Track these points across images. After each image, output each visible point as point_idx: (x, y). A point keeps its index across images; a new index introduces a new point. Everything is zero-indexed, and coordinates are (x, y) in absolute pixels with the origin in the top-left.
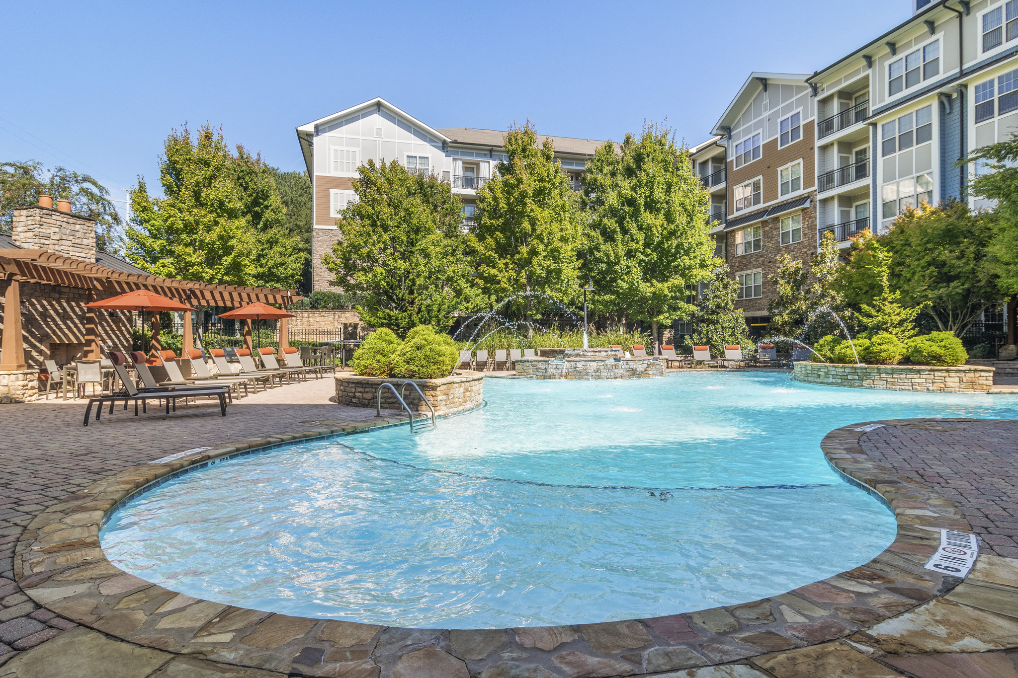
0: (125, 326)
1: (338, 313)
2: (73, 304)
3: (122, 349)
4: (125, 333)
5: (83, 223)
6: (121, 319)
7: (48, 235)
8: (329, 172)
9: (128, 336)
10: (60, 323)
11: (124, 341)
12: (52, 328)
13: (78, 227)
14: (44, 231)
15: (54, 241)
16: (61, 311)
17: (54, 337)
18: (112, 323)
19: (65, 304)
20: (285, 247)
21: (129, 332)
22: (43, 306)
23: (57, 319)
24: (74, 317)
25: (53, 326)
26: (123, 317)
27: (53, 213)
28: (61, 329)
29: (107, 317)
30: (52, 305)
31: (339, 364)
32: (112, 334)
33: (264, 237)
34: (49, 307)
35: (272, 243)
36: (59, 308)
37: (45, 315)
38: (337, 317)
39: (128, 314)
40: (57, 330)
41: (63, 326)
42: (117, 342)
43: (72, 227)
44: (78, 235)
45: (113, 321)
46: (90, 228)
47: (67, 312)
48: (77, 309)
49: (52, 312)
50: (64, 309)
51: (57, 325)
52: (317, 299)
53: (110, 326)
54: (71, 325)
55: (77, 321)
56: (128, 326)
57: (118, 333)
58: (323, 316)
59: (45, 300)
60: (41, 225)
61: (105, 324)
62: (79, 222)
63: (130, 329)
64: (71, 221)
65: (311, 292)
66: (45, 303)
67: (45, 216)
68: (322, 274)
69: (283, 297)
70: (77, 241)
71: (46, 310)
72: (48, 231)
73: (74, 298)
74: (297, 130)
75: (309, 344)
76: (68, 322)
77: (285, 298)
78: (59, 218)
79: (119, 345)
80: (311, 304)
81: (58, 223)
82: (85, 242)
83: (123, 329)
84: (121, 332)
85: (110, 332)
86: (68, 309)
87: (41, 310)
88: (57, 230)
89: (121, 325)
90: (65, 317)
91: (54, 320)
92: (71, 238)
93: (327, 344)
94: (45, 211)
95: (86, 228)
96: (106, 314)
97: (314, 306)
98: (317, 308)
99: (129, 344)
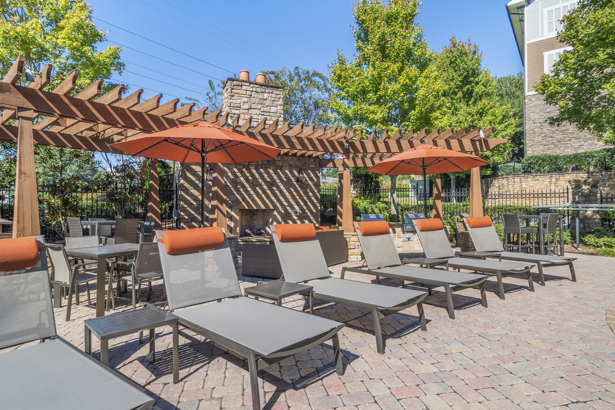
0: (313, 192)
1: (555, 176)
2: (262, 170)
3: (309, 214)
4: (313, 198)
5: (271, 91)
6: (308, 185)
7: (238, 105)
8: (542, 36)
9: (315, 201)
10: (249, 189)
11: (312, 207)
12: (242, 194)
13: (266, 95)
14: (235, 101)
15: (244, 111)
16: (250, 178)
17: (243, 203)
18: (299, 189)
19: (254, 171)
20: (495, 116)
21: (316, 198)
22: (234, 174)
23: (247, 186)
24: (263, 184)
25: (243, 193)
26: (310, 183)
27: (243, 83)
28: (250, 195)
29: (295, 183)
30: (242, 173)
31: (568, 239)
32: (299, 200)
33: (474, 109)
34: (239, 174)
35: (481, 113)
36: (248, 175)
37: (235, 182)
38: (554, 180)
39: (315, 180)
40: (247, 197)
41: (252, 193)
42: (305, 207)
43: (261, 96)
44: (267, 103)
45: (300, 186)
46: (278, 96)
47: (257, 179)
48: (266, 176)
49: (242, 179)
50: (253, 176)
51: (246, 191)
52: (531, 163)
53: (298, 192)
54: (260, 191)
55: (265, 187)
56: (316, 191)
57: (305, 198)
58: (538, 180)
59: (236, 168)
60: (233, 96)
61: (293, 190)
62: (267, 91)
63: (318, 194)
64: (259, 90)
65: (523, 157)
66: (236, 170)
67: (235, 87)
68: (536, 139)
69: (473, 141)
70: (266, 109)
71: (236, 177)
72: (239, 101)
73: (263, 164)
74: (507, 7)
75: (520, 209)
76: (257, 188)
77: (478, 143)
78: (249, 88)
79: (307, 211)
80: (524, 169)
81: (249, 93)
82: (273, 109)
83: (311, 194)
84: (309, 197)
85: (297, 197)
86: (257, 176)
87: (232, 177)
88: (246, 100)
89: (308, 191)
90: (254, 184)
91: (243, 186)
92: (259, 106)
93: (546, 210)
94: (235, 83)
95: (274, 96)
96: (293, 180)
97: (527, 171)
98: (530, 172)
99: (317, 210)
